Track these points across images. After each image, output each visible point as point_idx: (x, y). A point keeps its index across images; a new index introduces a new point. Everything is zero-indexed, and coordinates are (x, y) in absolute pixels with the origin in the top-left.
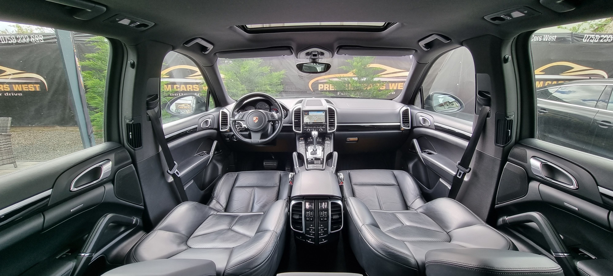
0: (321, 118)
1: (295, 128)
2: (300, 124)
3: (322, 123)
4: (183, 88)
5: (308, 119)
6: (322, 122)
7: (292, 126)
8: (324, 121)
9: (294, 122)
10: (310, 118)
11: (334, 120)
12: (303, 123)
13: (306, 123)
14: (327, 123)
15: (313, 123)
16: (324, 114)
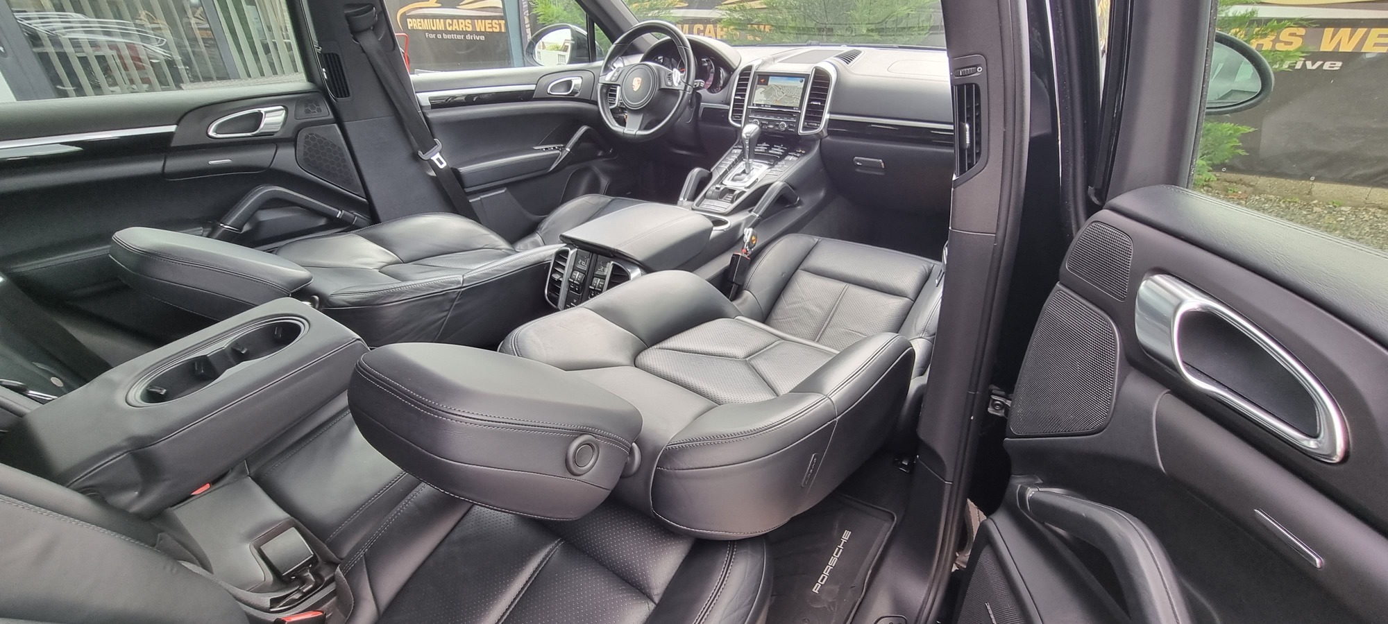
0: (793, 95)
1: (732, 115)
2: (743, 106)
3: (792, 108)
4: (710, 32)
5: (763, 95)
6: (792, 105)
7: (729, 110)
8: (796, 103)
9: (735, 99)
10: (767, 94)
11: (824, 102)
12: (748, 104)
13: (757, 105)
14: (800, 108)
15: (772, 106)
16: (802, 85)
